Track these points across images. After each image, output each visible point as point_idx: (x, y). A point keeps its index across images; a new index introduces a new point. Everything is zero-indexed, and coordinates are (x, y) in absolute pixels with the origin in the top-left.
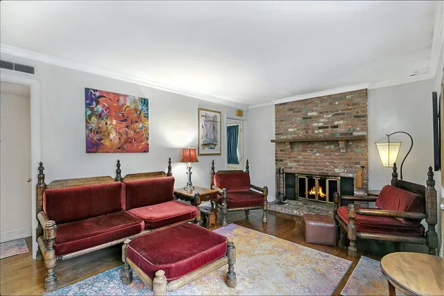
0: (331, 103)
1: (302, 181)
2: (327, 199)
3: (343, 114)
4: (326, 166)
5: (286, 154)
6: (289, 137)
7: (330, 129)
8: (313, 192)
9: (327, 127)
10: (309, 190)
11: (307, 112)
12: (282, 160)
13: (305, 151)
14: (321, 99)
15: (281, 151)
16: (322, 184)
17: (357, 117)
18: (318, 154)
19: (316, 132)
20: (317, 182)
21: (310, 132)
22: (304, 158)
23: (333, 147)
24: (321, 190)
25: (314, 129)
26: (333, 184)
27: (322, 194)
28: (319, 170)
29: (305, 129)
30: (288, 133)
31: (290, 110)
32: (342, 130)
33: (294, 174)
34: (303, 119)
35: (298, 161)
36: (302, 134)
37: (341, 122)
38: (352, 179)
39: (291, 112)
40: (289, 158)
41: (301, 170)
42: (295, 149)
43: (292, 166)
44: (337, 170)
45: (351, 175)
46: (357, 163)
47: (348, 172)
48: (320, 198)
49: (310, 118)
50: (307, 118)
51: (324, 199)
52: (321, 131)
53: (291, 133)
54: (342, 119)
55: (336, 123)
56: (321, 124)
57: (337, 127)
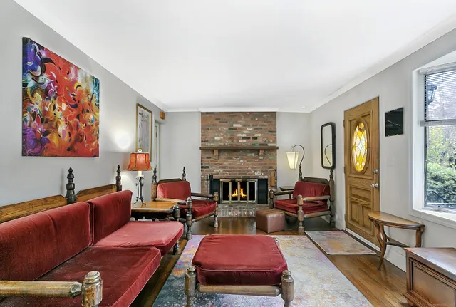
0: (252, 119)
1: (226, 185)
2: (248, 198)
3: (261, 128)
4: (248, 171)
5: (212, 161)
6: (216, 145)
7: (251, 140)
8: (235, 194)
9: (249, 138)
10: (232, 193)
11: (233, 123)
12: (208, 167)
13: (231, 158)
14: (244, 113)
15: (208, 158)
16: (243, 186)
17: (271, 132)
18: (241, 161)
19: (240, 141)
20: (239, 186)
21: (235, 141)
22: (230, 164)
23: (253, 155)
24: (242, 192)
25: (238, 139)
26: (252, 185)
27: (243, 195)
28: (243, 174)
29: (230, 138)
30: (214, 141)
31: (217, 119)
32: (260, 141)
33: (219, 180)
34: (229, 129)
35: (224, 167)
36: (228, 143)
37: (259, 135)
38: (266, 180)
39: (218, 122)
40: (216, 164)
41: (227, 174)
42: (222, 156)
43: (218, 172)
44: (256, 174)
45: (266, 177)
46: (270, 168)
47: (264, 175)
48: (242, 199)
49: (235, 129)
50: (232, 129)
51: (245, 199)
52: (244, 141)
53: (217, 141)
54: (260, 133)
55: (256, 135)
56: (244, 135)
57: (256, 138)
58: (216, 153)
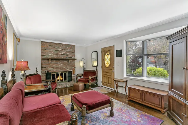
0: (66, 47)
1: (54, 75)
3: (69, 51)
4: (64, 68)
5: (47, 65)
6: (49, 57)
7: (65, 56)
8: (58, 79)
9: (65, 55)
11: (57, 48)
12: (45, 67)
13: (57, 63)
14: (63, 44)
15: (45, 63)
16: (62, 75)
17: (73, 53)
18: (61, 64)
19: (61, 56)
20: (60, 75)
21: (58, 56)
22: (56, 66)
23: (66, 62)
24: (61, 77)
25: (60, 55)
26: (65, 74)
27: (61, 79)
28: (62, 70)
29: (57, 55)
30: (48, 56)
31: (50, 45)
32: (69, 56)
33: (51, 73)
34: (56, 50)
35: (54, 67)
36: (55, 56)
37: (69, 54)
38: (71, 72)
39: (50, 47)
40: (49, 66)
41: (55, 70)
42: (53, 63)
43: (51, 70)
44: (67, 69)
45: (71, 71)
46: (73, 67)
47: (71, 70)
48: (61, 80)
49: (59, 50)
50: (57, 50)
51: (62, 80)
52: (62, 56)
53: (50, 56)
55: (67, 54)
56: (62, 54)
57: (67, 55)
58: (50, 61)
